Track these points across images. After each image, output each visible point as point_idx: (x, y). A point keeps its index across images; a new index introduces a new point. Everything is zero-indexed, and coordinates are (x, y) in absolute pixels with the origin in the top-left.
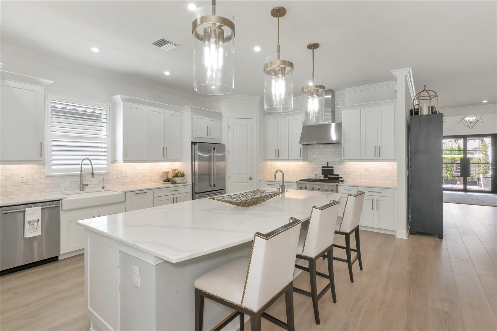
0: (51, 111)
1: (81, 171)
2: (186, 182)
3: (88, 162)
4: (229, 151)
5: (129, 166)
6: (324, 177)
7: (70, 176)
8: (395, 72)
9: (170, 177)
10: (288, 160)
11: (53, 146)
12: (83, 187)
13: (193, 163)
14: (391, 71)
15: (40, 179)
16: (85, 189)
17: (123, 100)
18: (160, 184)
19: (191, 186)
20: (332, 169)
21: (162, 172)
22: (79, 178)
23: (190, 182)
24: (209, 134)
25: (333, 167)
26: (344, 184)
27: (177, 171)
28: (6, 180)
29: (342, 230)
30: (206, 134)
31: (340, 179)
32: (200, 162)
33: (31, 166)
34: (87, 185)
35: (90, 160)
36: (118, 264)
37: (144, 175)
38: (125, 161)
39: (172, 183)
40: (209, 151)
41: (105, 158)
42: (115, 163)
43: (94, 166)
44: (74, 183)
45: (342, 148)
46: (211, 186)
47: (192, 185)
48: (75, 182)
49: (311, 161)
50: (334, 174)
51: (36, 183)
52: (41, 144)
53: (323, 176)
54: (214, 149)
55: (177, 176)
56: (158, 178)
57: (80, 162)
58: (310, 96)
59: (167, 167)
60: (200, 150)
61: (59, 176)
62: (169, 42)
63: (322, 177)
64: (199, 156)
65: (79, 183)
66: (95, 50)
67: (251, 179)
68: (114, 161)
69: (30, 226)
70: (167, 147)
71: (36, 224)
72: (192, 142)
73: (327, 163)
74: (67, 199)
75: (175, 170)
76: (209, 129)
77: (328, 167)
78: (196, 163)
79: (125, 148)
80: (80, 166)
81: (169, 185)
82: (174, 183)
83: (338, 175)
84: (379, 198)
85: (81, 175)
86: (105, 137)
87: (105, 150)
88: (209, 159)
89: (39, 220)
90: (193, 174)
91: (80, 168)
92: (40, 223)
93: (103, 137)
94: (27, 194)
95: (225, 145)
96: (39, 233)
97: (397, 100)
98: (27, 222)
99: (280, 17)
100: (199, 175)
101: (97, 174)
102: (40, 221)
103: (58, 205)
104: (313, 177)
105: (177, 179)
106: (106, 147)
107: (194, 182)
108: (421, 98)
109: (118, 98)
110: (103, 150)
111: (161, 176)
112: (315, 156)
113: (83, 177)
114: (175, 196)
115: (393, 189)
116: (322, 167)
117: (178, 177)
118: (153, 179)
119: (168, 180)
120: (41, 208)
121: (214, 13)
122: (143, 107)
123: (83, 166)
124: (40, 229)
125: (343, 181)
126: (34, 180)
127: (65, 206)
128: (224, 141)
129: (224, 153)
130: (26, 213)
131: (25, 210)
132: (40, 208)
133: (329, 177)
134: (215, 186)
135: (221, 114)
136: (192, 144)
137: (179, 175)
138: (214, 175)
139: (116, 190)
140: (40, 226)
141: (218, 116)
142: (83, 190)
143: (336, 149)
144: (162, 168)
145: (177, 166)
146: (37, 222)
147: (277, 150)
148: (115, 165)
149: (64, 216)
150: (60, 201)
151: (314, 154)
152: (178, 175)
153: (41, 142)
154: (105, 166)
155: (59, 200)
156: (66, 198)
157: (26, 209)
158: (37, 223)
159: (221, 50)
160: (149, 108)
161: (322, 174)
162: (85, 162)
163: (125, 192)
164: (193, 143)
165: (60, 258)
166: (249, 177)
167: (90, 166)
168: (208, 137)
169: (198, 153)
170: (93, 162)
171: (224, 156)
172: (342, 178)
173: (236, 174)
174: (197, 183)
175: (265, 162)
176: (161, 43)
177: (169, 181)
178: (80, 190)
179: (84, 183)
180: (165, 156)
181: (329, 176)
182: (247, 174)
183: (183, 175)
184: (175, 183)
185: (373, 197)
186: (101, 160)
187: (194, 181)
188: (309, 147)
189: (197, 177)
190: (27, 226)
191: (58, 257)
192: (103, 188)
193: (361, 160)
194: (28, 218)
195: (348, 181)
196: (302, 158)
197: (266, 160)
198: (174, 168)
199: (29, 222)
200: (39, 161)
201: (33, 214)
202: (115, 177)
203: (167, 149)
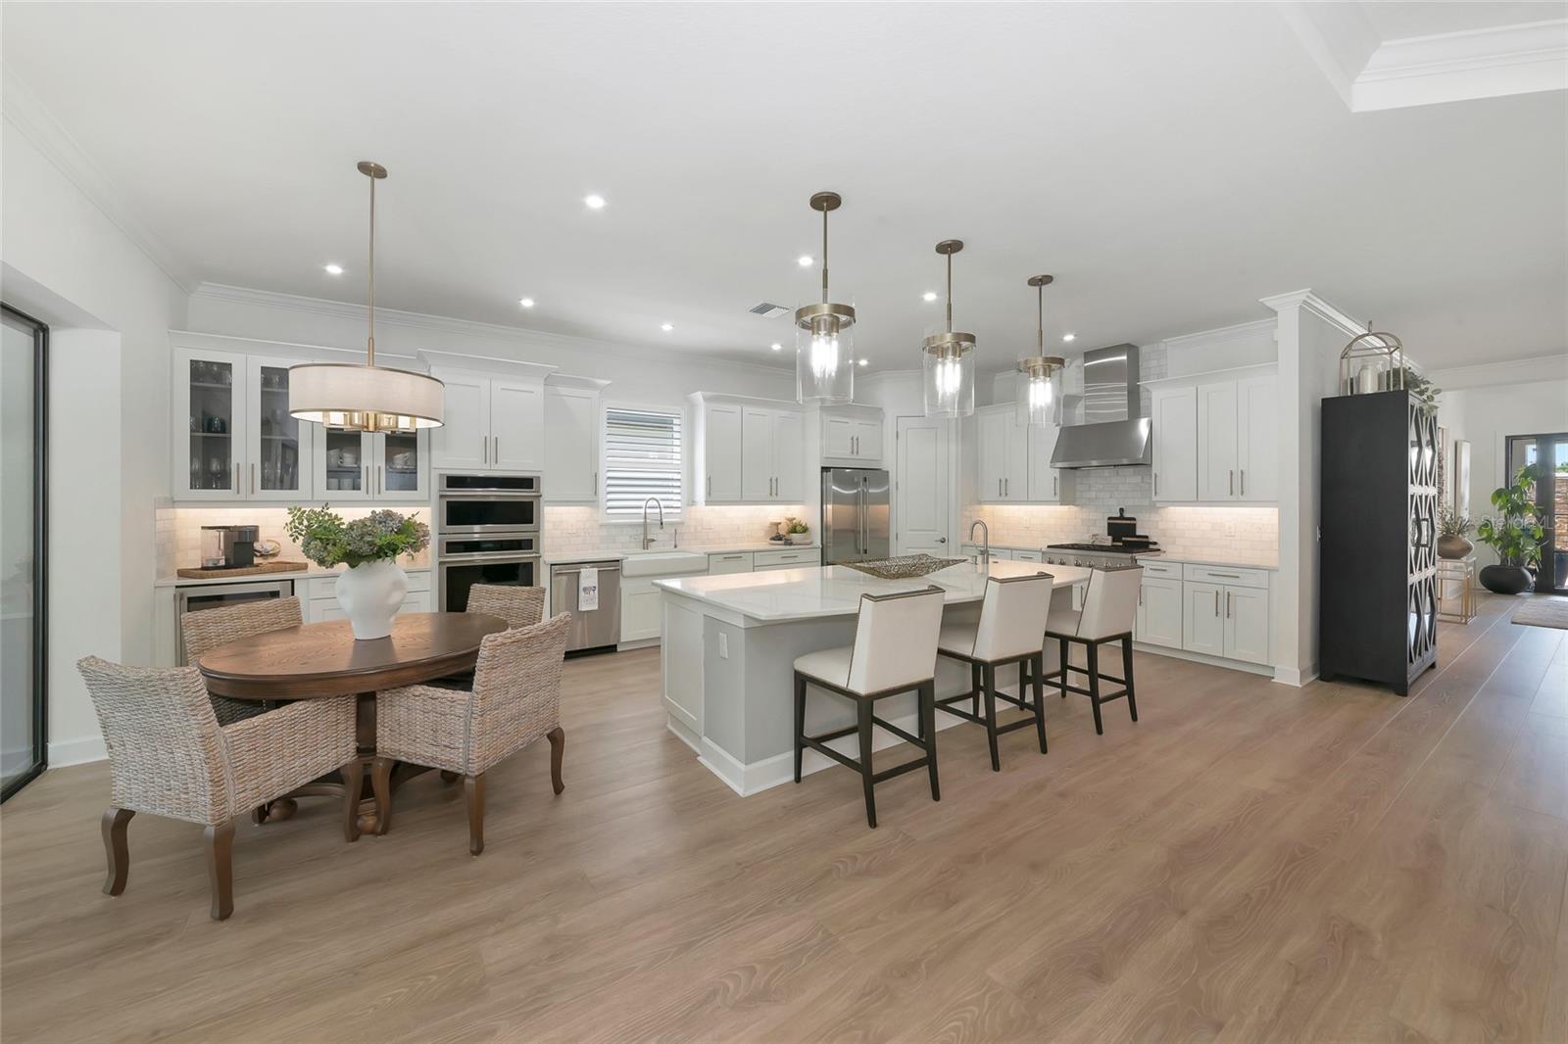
1: (645, 518)
2: (811, 543)
3: (655, 503)
4: (897, 483)
6: (1114, 540)
7: (631, 525)
8: (1270, 301)
9: (782, 533)
10: (1028, 502)
11: (609, 478)
12: (647, 543)
13: (825, 506)
14: (1261, 300)
15: (593, 529)
16: (651, 546)
17: (706, 399)
18: (765, 544)
19: (820, 550)
20: (1132, 522)
21: (768, 524)
22: (641, 530)
23: (818, 543)
24: (855, 451)
25: (1134, 519)
26: (1162, 557)
27: (794, 521)
29: (1081, 635)
30: (849, 450)
31: (1151, 547)
32: (837, 506)
33: (582, 509)
34: (653, 540)
35: (658, 501)
36: (702, 633)
38: (708, 503)
39: (785, 544)
40: (855, 485)
41: (678, 497)
42: (692, 505)
43: (664, 510)
44: (636, 537)
45: (1151, 476)
46: (858, 552)
47: (822, 549)
48: (636, 535)
49: (1081, 506)
50: (1138, 534)
51: (588, 534)
52: (595, 475)
53: (1110, 537)
54: (865, 480)
55: (794, 530)
56: (763, 534)
57: (644, 503)
58: (1032, 379)
59: (778, 513)
60: (838, 482)
61: (616, 526)
62: (774, 307)
63: (1108, 541)
64: (835, 494)
65: (642, 537)
66: (667, 327)
67: (943, 541)
68: (692, 503)
69: (586, 595)
70: (777, 478)
71: (592, 592)
72: (822, 467)
73: (1122, 510)
74: (630, 559)
75: (791, 520)
76: (855, 441)
77: (1122, 517)
78: (830, 507)
79: (709, 480)
80: (642, 511)
81: (779, 546)
82: (789, 543)
83: (1147, 537)
84: (1231, 590)
85: (645, 525)
86: (679, 462)
87: (679, 484)
88: (855, 500)
89: (595, 587)
90: (824, 527)
91: (644, 513)
92: (596, 591)
93: (675, 462)
94: (578, 550)
95: (887, 472)
96: (595, 607)
97: (1277, 365)
98: (582, 589)
99: (955, 252)
100: (835, 531)
101: (667, 523)
102: (597, 589)
103: (619, 569)
104: (1086, 540)
105: (795, 537)
106: (680, 479)
107: (824, 543)
108: (1352, 354)
109: (698, 396)
110: (675, 484)
111: (767, 530)
112: (1093, 494)
113: (648, 528)
115: (1270, 570)
116: (1109, 518)
117: (796, 533)
119: (778, 538)
120: (599, 570)
121: (825, 300)
122: (737, 408)
123: (648, 511)
124: (597, 600)
125: (1159, 550)
126: (586, 530)
127: (626, 570)
128: (887, 464)
129: (885, 488)
130: (582, 575)
131: (579, 572)
132: (596, 569)
133: (1124, 542)
134: (866, 552)
135: (881, 409)
136: (822, 472)
137: (798, 528)
138: (865, 532)
139: (695, 551)
140: (597, 596)
141: (876, 413)
142: (647, 548)
143: (1143, 478)
144: (769, 516)
145: (796, 512)
146: (593, 590)
147: (1003, 482)
148: (693, 509)
149: (626, 587)
150: (620, 561)
151: (1090, 487)
153: (595, 472)
154: (678, 511)
156: (627, 558)
157: (579, 569)
159: (835, 344)
160: (748, 409)
161: (1109, 535)
162: (650, 503)
163: (708, 555)
164: (825, 469)
165: (619, 649)
166: (941, 538)
167: (658, 510)
168: (855, 456)
169: (834, 487)
170: (662, 504)
171: (887, 493)
172: (1155, 543)
173: (910, 530)
174: (831, 545)
175: (977, 507)
176: (764, 309)
177: (781, 539)
178: (644, 549)
179: (649, 537)
180: (774, 494)
181: (1124, 539)
182: (935, 531)
183: (805, 530)
184: (791, 544)
185: (1220, 589)
186: (673, 500)
187: (824, 540)
188: (1078, 472)
189: (830, 534)
190: (582, 594)
191: (615, 646)
192: (676, 546)
193: (1197, 501)
194: (584, 583)
195: (1172, 551)
196: (1058, 498)
197: (980, 503)
198: (790, 516)
199: (585, 589)
200: (592, 502)
201: (589, 577)
202: (692, 530)
203: (777, 480)
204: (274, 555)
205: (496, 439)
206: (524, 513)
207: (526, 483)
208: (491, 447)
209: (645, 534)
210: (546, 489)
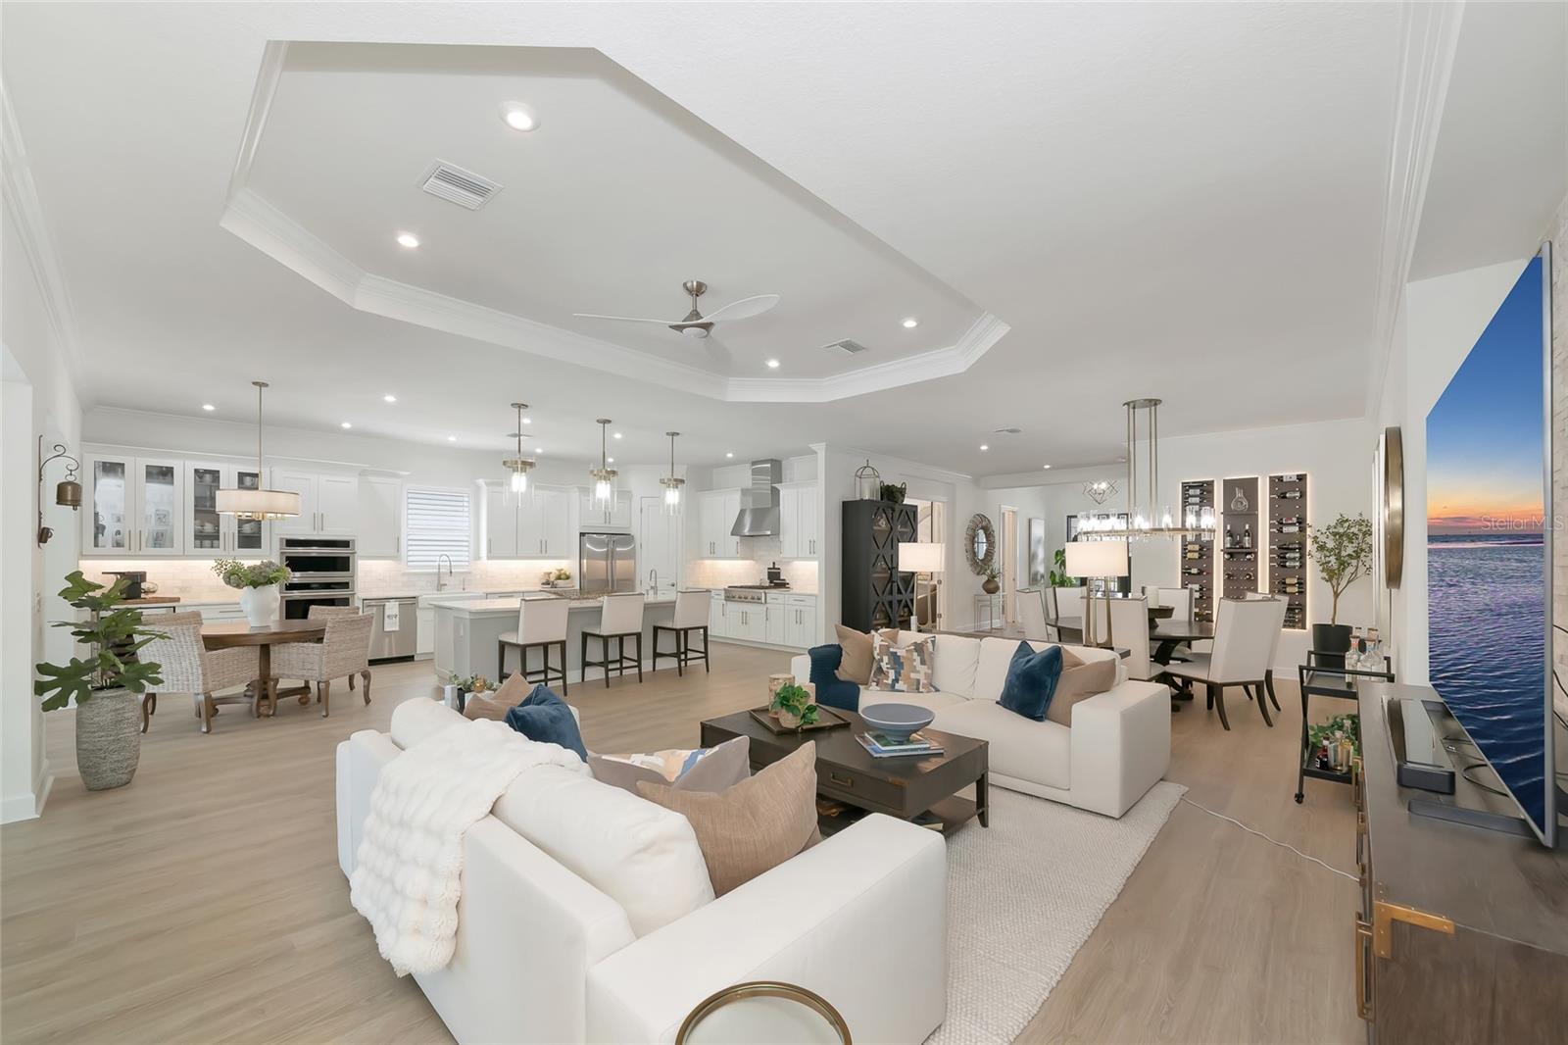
1: (439, 568)
2: (572, 587)
3: (447, 558)
4: (642, 544)
5: (496, 564)
6: (770, 582)
7: (428, 573)
9: (551, 579)
11: (410, 540)
12: (440, 586)
13: (582, 560)
15: (396, 575)
16: (442, 589)
17: (487, 484)
18: (538, 587)
22: (436, 578)
23: (577, 586)
24: (607, 523)
25: (779, 568)
30: (603, 521)
31: (787, 586)
32: (591, 560)
33: (387, 562)
34: (444, 585)
35: (449, 556)
37: (514, 575)
38: (489, 558)
39: (552, 587)
40: (606, 546)
41: (467, 554)
42: (478, 560)
43: (453, 563)
44: (432, 581)
49: (753, 560)
50: (781, 578)
51: (392, 580)
52: (398, 538)
53: (768, 580)
54: (615, 541)
55: (559, 578)
56: (537, 579)
57: (438, 557)
59: (552, 566)
60: (592, 542)
61: (416, 574)
64: (590, 552)
65: (435, 582)
67: (673, 586)
68: (478, 558)
69: (390, 620)
70: (545, 540)
71: (394, 619)
72: (581, 532)
73: (774, 563)
74: (424, 597)
75: (560, 571)
76: (608, 514)
77: (774, 567)
78: (586, 560)
79: (490, 542)
80: (437, 563)
81: (544, 589)
82: (555, 586)
83: (785, 580)
85: (439, 574)
86: (467, 528)
87: (467, 544)
88: (605, 556)
89: (396, 615)
90: (581, 575)
92: (397, 618)
93: (463, 528)
94: (385, 589)
95: (634, 536)
96: (397, 629)
98: (387, 616)
100: (588, 578)
101: (456, 573)
102: (398, 616)
103: (415, 603)
104: (757, 582)
105: (559, 582)
106: (468, 541)
107: (581, 586)
109: (481, 482)
110: (464, 544)
111: (541, 577)
112: (761, 553)
113: (441, 576)
116: (768, 568)
117: (561, 579)
118: (529, 579)
119: (547, 582)
120: (399, 604)
123: (441, 564)
124: (397, 624)
126: (392, 576)
127: (421, 604)
128: (634, 530)
129: (632, 548)
130: (386, 607)
131: (386, 605)
132: (397, 603)
133: (774, 583)
135: (630, 492)
136: (580, 536)
138: (613, 581)
140: (398, 621)
141: (625, 495)
142: (440, 591)
144: (542, 567)
147: (713, 545)
149: (420, 613)
150: (417, 598)
151: (757, 549)
152: (563, 576)
154: (467, 564)
156: (422, 596)
157: (386, 603)
158: (395, 617)
162: (443, 558)
163: (487, 594)
164: (582, 534)
165: (415, 658)
166: (670, 583)
167: (448, 564)
169: (589, 547)
170: (452, 558)
171: (633, 551)
172: (789, 584)
174: (588, 583)
175: (695, 562)
177: (550, 584)
178: (437, 591)
179: (442, 582)
180: (543, 552)
182: (667, 578)
183: (568, 578)
186: (462, 555)
187: (581, 584)
189: (585, 580)
190: (387, 620)
191: (413, 657)
192: (463, 589)
194: (388, 612)
196: (740, 555)
197: (702, 558)
198: (560, 567)
199: (389, 616)
200: (395, 555)
201: (392, 608)
202: (478, 577)
204: (154, 592)
205: (323, 514)
206: (343, 564)
207: (345, 544)
208: (318, 520)
209: (439, 581)
210: (360, 548)
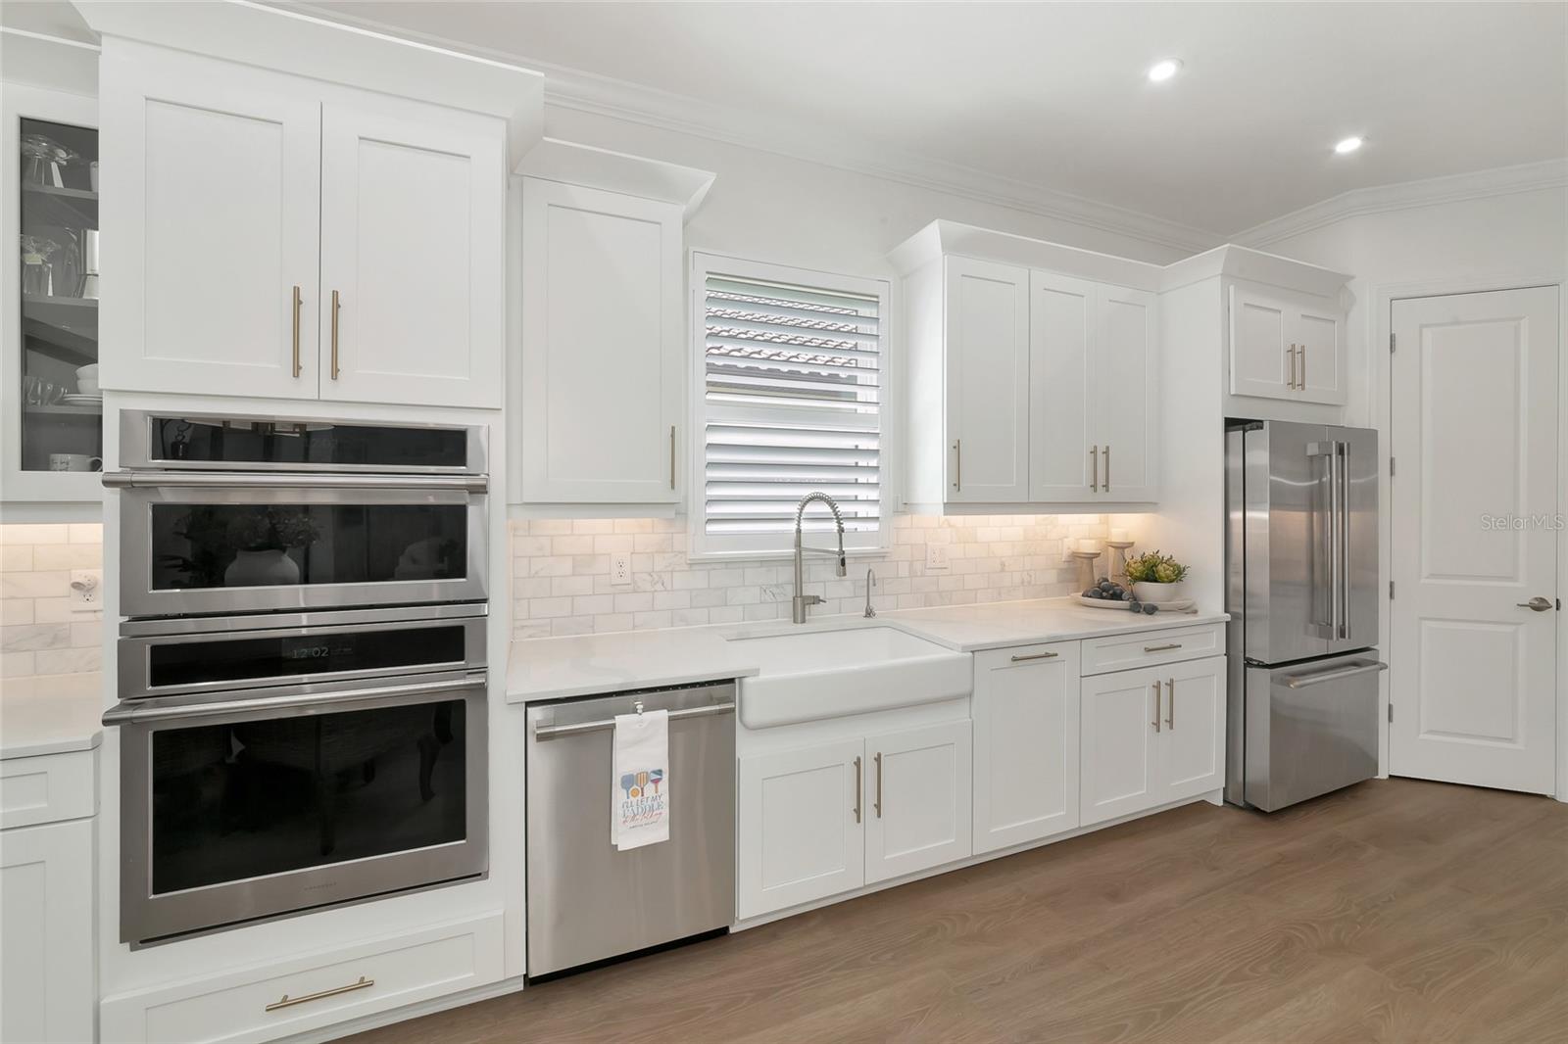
0: (705, 371)
1: (798, 544)
2: (1197, 609)
3: (825, 509)
4: (1392, 460)
5: (950, 526)
7: (764, 562)
9: (1111, 579)
11: (710, 446)
12: (803, 605)
13: (1236, 516)
15: (672, 572)
16: (810, 615)
19: (1226, 626)
22: (787, 574)
23: (1212, 604)
24: (1300, 383)
28: (573, 575)
30: (1282, 378)
33: (646, 523)
34: (816, 600)
35: (830, 502)
37: (1003, 565)
38: (951, 507)
39: (1133, 610)
41: (873, 495)
42: (904, 513)
43: (850, 527)
44: (775, 591)
46: (1325, 632)
47: (1229, 626)
48: (777, 586)
51: (659, 587)
52: (673, 436)
54: (1340, 449)
57: (794, 509)
61: (728, 563)
65: (790, 591)
67: (1540, 606)
68: (904, 505)
69: (632, 798)
70: (1108, 448)
71: (649, 788)
72: (1226, 419)
74: (762, 677)
76: (1297, 357)
79: (956, 449)
80: (793, 526)
81: (1116, 618)
82: (1144, 607)
85: (798, 562)
86: (873, 410)
87: (876, 462)
89: (660, 772)
90: (1234, 567)
91: (794, 531)
92: (664, 786)
93: (861, 409)
94: (635, 628)
95: (1375, 434)
96: (660, 833)
98: (619, 779)
101: (852, 558)
102: (666, 777)
103: (731, 706)
105: (1150, 591)
106: (878, 450)
109: (929, 239)
110: (863, 461)
111: (1061, 569)
113: (803, 569)
114: (1163, 675)
117: (1156, 581)
118: (1033, 583)
119: (1107, 592)
120: (671, 719)
122: (1019, 273)
123: (805, 526)
124: (666, 811)
126: (655, 576)
127: (754, 707)
128: (1374, 419)
129: (1372, 477)
130: (618, 737)
131: (615, 726)
132: (664, 714)
134: (1343, 632)
135: (1346, 283)
136: (1226, 431)
140: (665, 798)
141: (1328, 291)
142: (803, 621)
144: (1066, 537)
146: (656, 782)
148: (905, 521)
149: (750, 752)
150: (737, 681)
152: (1157, 569)
153: (673, 428)
154: (873, 526)
155: (731, 681)
156: (756, 672)
157: (616, 717)
158: (653, 786)
160: (1044, 278)
162: (811, 508)
163: (973, 652)
164: (1231, 424)
167: (833, 526)
168: (1295, 394)
170: (842, 509)
171: (1372, 486)
173: (1433, 576)
177: (1119, 597)
178: (795, 622)
179: (809, 590)
180: (1098, 489)
183: (1178, 574)
184: (1151, 611)
186: (856, 500)
187: (1238, 603)
190: (619, 796)
191: (727, 928)
192: (869, 614)
194: (626, 762)
198: (1119, 538)
199: (628, 782)
200: (674, 510)
201: (642, 741)
202: (904, 571)
203: (1106, 453)
205: (335, 294)
206: (438, 542)
209: (798, 582)
210: (490, 453)
